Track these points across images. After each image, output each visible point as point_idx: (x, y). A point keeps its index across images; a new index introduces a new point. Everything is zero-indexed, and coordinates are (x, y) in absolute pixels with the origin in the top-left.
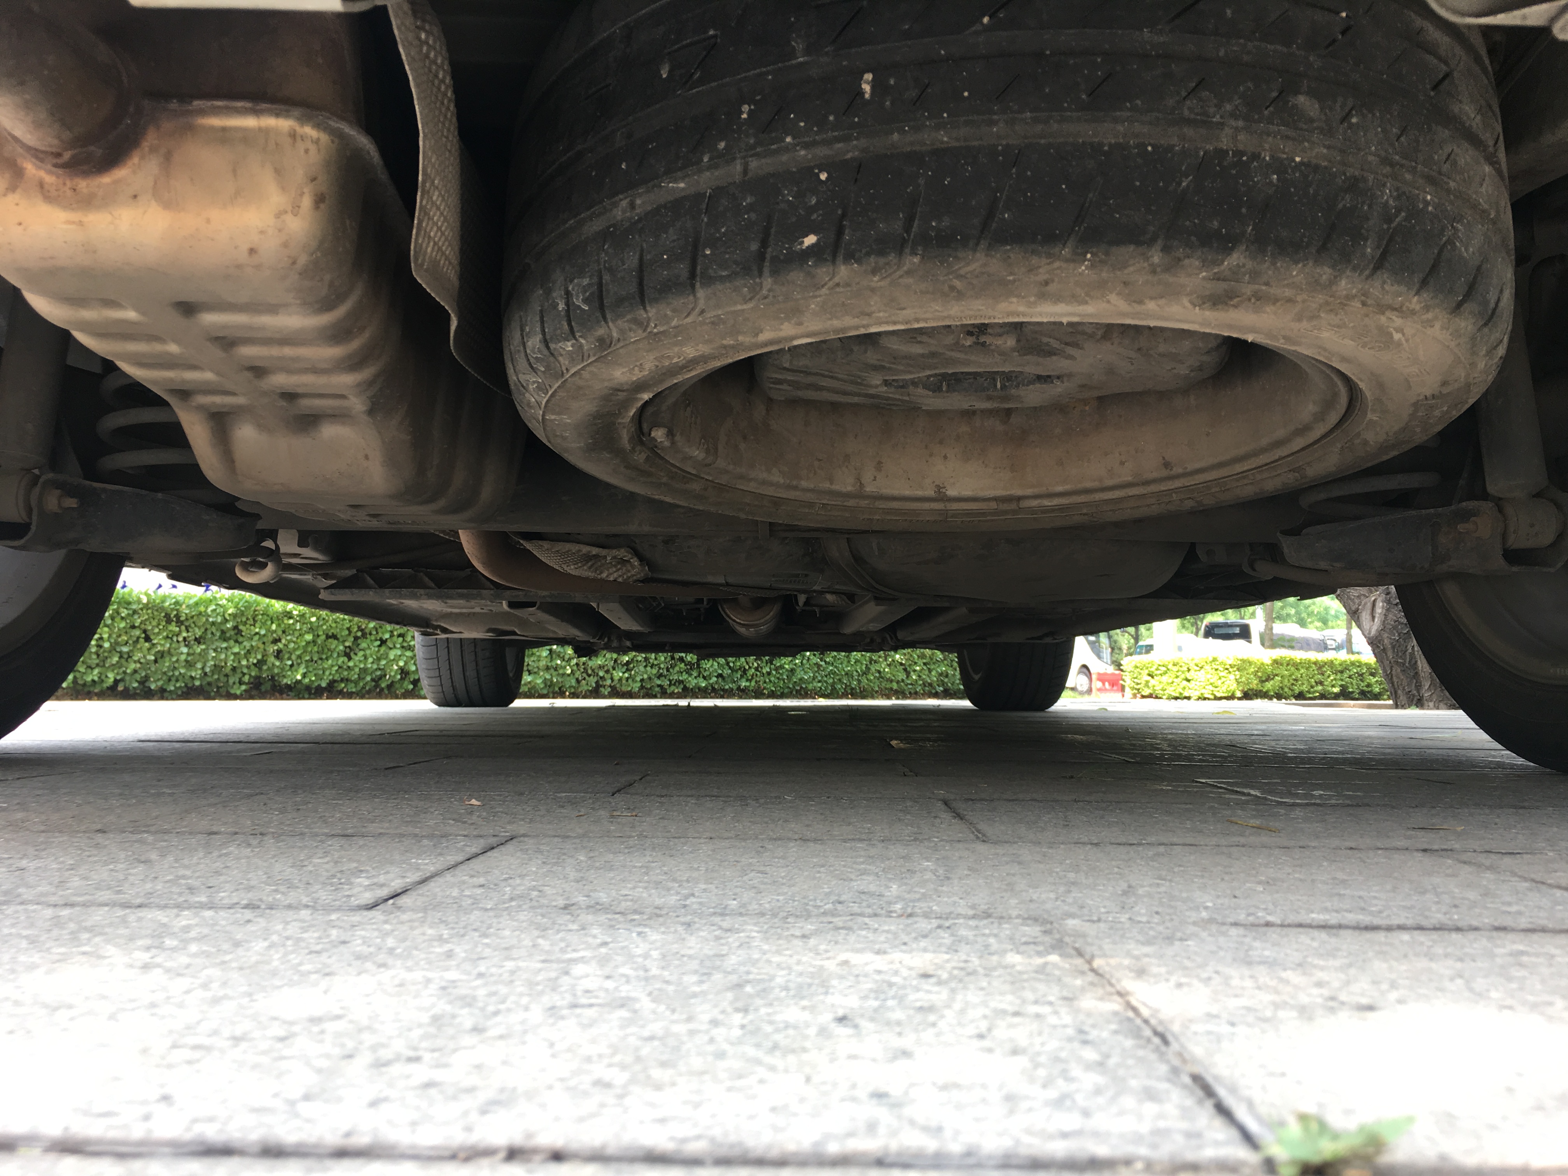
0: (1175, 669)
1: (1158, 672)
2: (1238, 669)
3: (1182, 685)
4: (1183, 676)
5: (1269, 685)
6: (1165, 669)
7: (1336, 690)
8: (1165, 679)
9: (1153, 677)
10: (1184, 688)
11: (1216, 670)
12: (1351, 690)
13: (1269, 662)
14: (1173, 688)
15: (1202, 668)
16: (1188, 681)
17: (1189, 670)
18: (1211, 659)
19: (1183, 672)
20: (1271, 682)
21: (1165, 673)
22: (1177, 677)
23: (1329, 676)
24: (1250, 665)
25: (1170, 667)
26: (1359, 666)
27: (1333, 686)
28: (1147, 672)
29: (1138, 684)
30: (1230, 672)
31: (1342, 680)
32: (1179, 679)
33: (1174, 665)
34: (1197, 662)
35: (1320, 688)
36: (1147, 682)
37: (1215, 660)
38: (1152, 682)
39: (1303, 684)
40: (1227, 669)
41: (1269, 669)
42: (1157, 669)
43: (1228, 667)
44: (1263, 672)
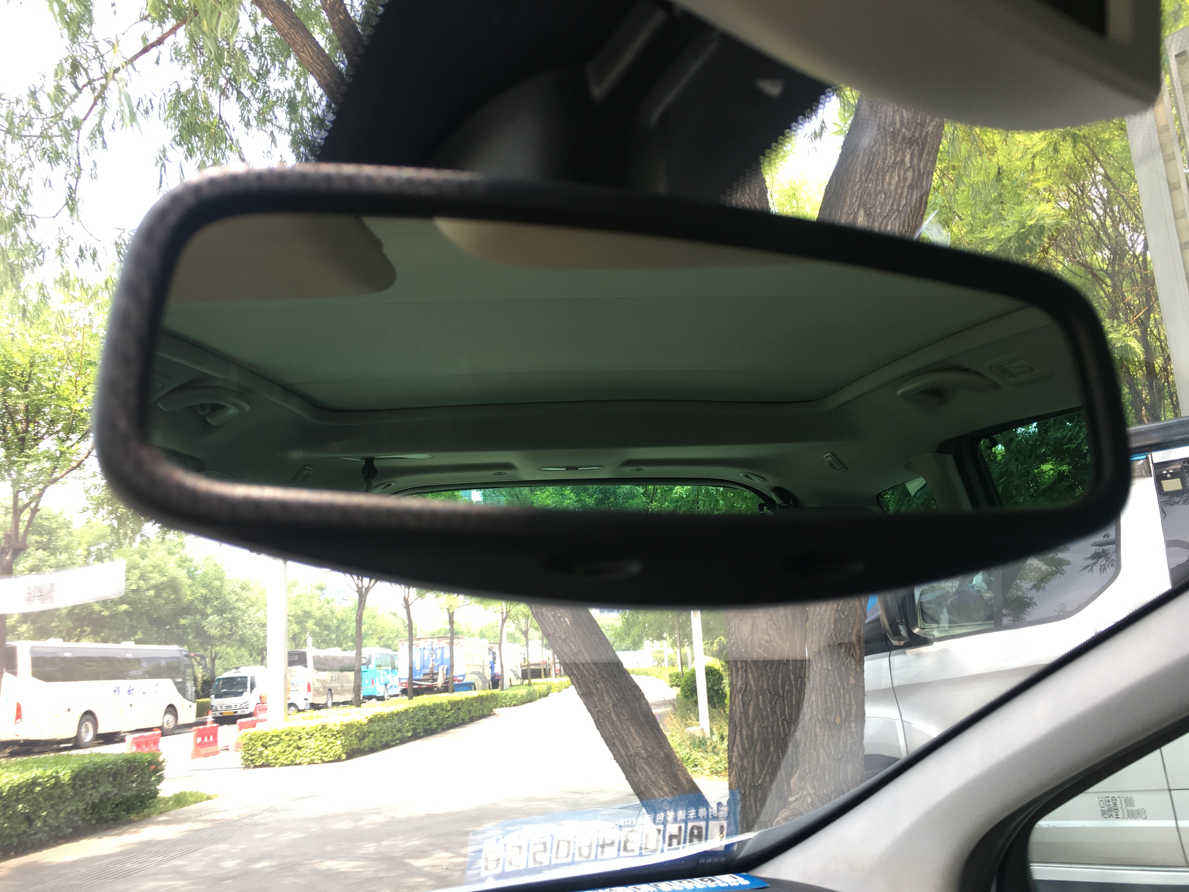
0: (287, 738)
1: (271, 743)
2: (344, 734)
3: (293, 753)
4: (295, 745)
5: (366, 743)
6: (278, 739)
7: (410, 734)
8: (278, 748)
9: (266, 748)
10: (295, 756)
11: (325, 736)
12: (418, 731)
13: (365, 721)
14: (285, 757)
15: (312, 735)
16: (299, 748)
17: (300, 739)
18: (320, 727)
19: (295, 741)
20: (367, 739)
21: (278, 743)
22: (289, 746)
23: (405, 724)
24: (352, 728)
25: (283, 736)
26: (423, 710)
27: (408, 731)
28: (261, 743)
29: (252, 755)
30: (337, 738)
31: (413, 724)
32: (291, 748)
33: (287, 735)
34: (307, 730)
35: (399, 735)
36: (261, 753)
37: (324, 727)
38: (266, 752)
39: (388, 735)
40: (334, 735)
41: (365, 728)
42: (270, 740)
43: (335, 733)
44: (361, 732)
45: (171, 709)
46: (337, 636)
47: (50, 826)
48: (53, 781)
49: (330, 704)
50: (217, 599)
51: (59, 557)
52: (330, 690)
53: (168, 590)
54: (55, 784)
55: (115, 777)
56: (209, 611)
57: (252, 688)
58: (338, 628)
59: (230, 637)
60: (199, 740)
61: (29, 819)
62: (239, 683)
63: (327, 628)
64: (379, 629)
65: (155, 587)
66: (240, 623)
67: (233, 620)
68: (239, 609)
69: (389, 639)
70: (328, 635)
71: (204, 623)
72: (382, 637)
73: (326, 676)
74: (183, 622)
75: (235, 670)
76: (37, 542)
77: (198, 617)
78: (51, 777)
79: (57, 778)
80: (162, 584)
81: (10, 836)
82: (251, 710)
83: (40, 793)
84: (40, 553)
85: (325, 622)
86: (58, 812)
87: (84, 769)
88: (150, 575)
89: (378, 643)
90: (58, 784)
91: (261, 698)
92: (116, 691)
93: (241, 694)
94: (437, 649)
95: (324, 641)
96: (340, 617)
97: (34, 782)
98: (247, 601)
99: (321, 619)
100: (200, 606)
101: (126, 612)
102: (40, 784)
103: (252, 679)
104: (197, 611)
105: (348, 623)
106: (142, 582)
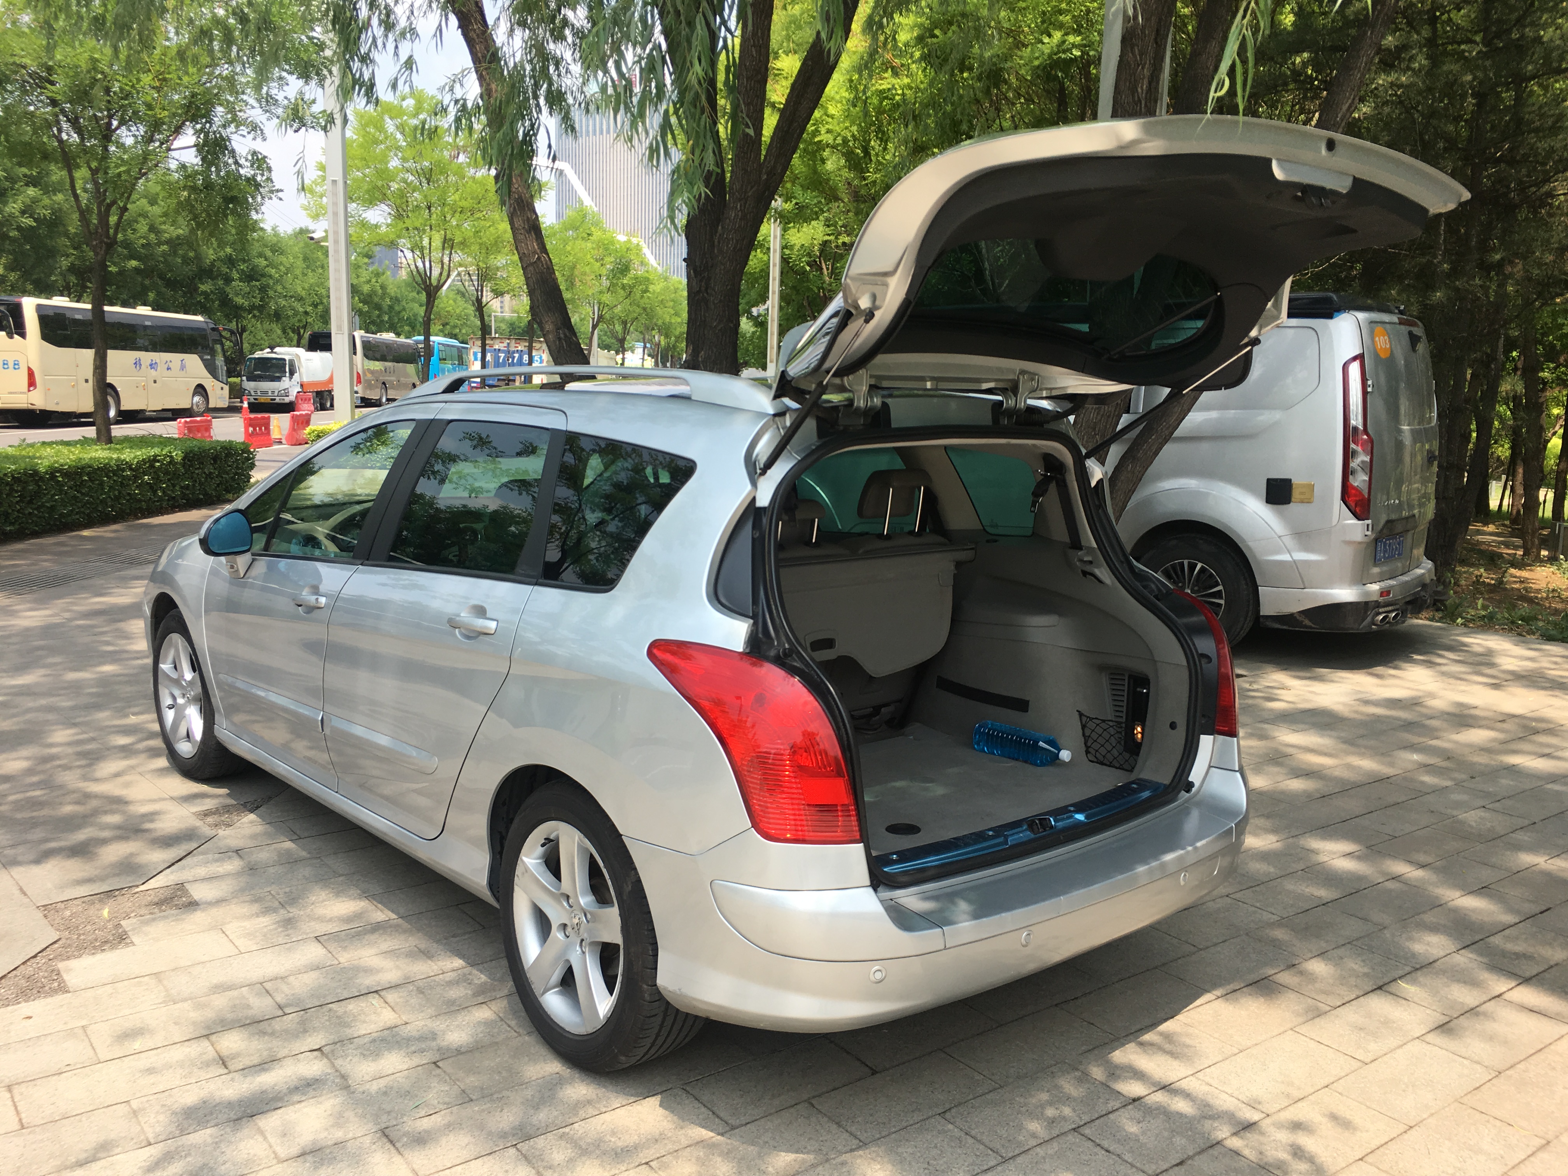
45: (200, 390)
46: (390, 318)
47: (168, 495)
48: (168, 459)
49: (384, 400)
50: (244, 261)
51: (54, 198)
52: (384, 383)
53: (185, 247)
54: (170, 463)
55: (215, 461)
56: (236, 275)
57: (292, 373)
58: (391, 307)
59: (261, 308)
60: (251, 429)
61: (152, 488)
62: (273, 366)
63: (378, 307)
64: (443, 313)
65: (167, 242)
66: (271, 293)
67: (263, 289)
68: (270, 276)
69: (455, 327)
70: (379, 316)
71: (228, 289)
72: (447, 324)
73: (377, 365)
74: (203, 288)
75: (268, 350)
76: (25, 176)
77: (221, 282)
78: (166, 456)
79: (171, 457)
80: (178, 237)
81: (140, 501)
82: (292, 398)
83: (160, 468)
84: (31, 191)
85: (376, 299)
86: (174, 485)
87: (191, 451)
88: (163, 227)
89: (441, 331)
90: (172, 461)
91: (302, 386)
92: (137, 363)
93: (278, 379)
94: (514, 352)
95: (373, 323)
96: (393, 294)
97: (155, 459)
98: (282, 268)
99: (370, 296)
100: (225, 269)
101: (136, 270)
102: (158, 461)
103: (292, 363)
104: (220, 274)
105: (404, 303)
106: (152, 236)
